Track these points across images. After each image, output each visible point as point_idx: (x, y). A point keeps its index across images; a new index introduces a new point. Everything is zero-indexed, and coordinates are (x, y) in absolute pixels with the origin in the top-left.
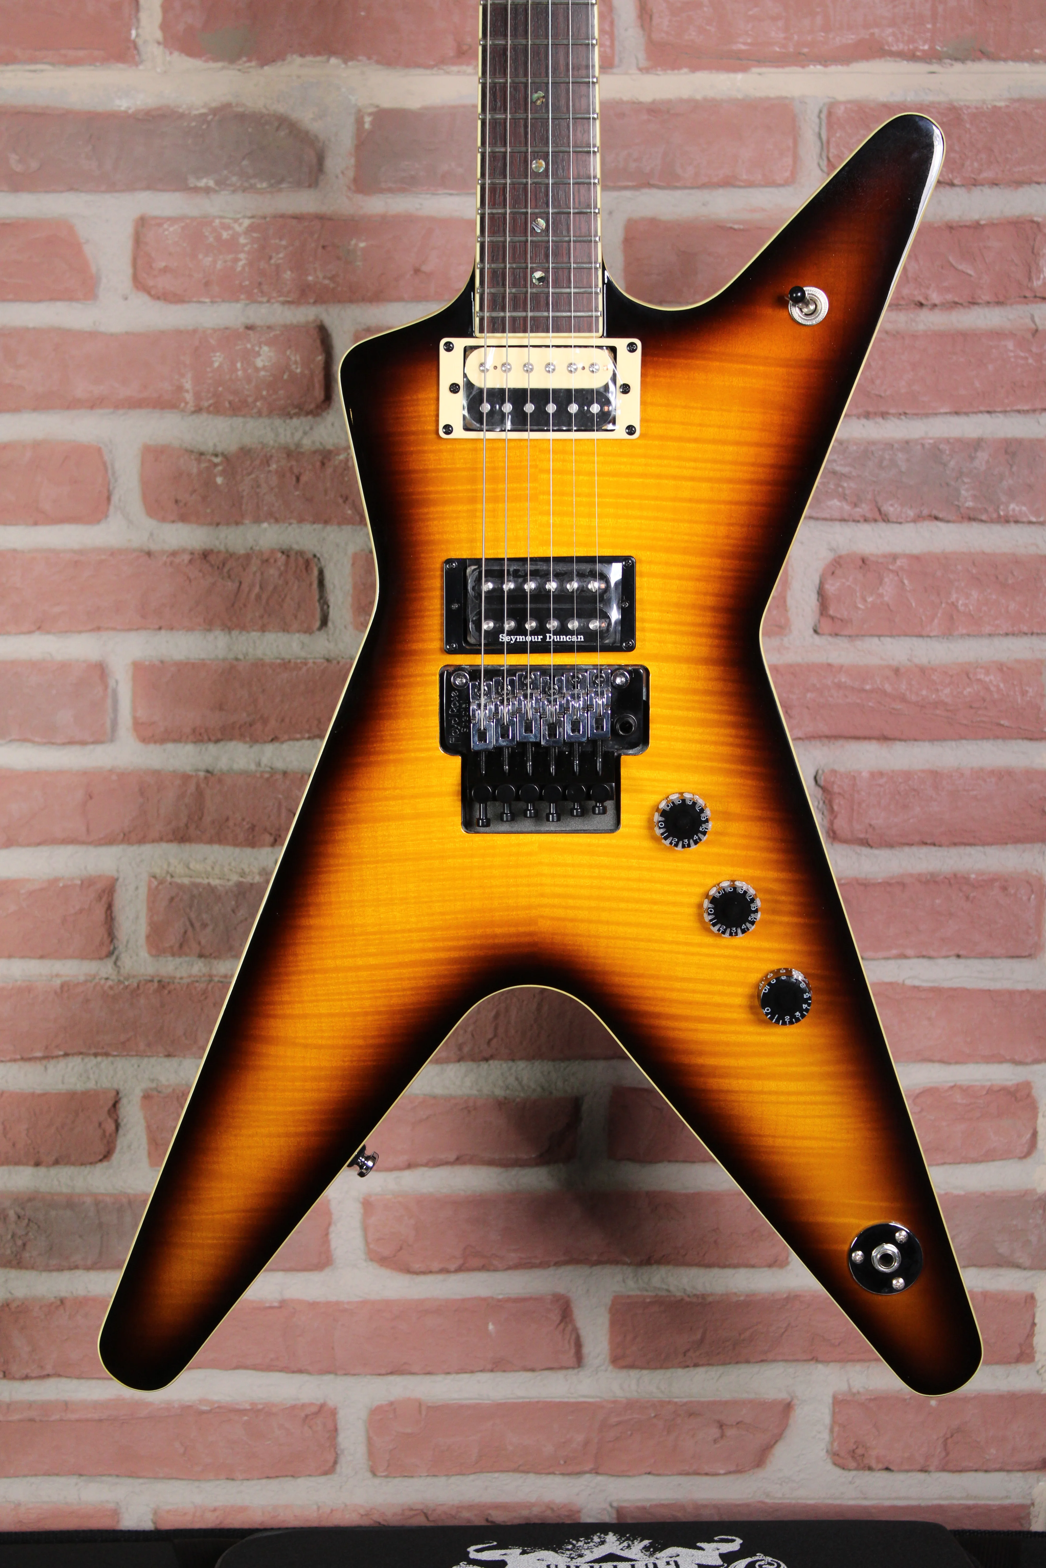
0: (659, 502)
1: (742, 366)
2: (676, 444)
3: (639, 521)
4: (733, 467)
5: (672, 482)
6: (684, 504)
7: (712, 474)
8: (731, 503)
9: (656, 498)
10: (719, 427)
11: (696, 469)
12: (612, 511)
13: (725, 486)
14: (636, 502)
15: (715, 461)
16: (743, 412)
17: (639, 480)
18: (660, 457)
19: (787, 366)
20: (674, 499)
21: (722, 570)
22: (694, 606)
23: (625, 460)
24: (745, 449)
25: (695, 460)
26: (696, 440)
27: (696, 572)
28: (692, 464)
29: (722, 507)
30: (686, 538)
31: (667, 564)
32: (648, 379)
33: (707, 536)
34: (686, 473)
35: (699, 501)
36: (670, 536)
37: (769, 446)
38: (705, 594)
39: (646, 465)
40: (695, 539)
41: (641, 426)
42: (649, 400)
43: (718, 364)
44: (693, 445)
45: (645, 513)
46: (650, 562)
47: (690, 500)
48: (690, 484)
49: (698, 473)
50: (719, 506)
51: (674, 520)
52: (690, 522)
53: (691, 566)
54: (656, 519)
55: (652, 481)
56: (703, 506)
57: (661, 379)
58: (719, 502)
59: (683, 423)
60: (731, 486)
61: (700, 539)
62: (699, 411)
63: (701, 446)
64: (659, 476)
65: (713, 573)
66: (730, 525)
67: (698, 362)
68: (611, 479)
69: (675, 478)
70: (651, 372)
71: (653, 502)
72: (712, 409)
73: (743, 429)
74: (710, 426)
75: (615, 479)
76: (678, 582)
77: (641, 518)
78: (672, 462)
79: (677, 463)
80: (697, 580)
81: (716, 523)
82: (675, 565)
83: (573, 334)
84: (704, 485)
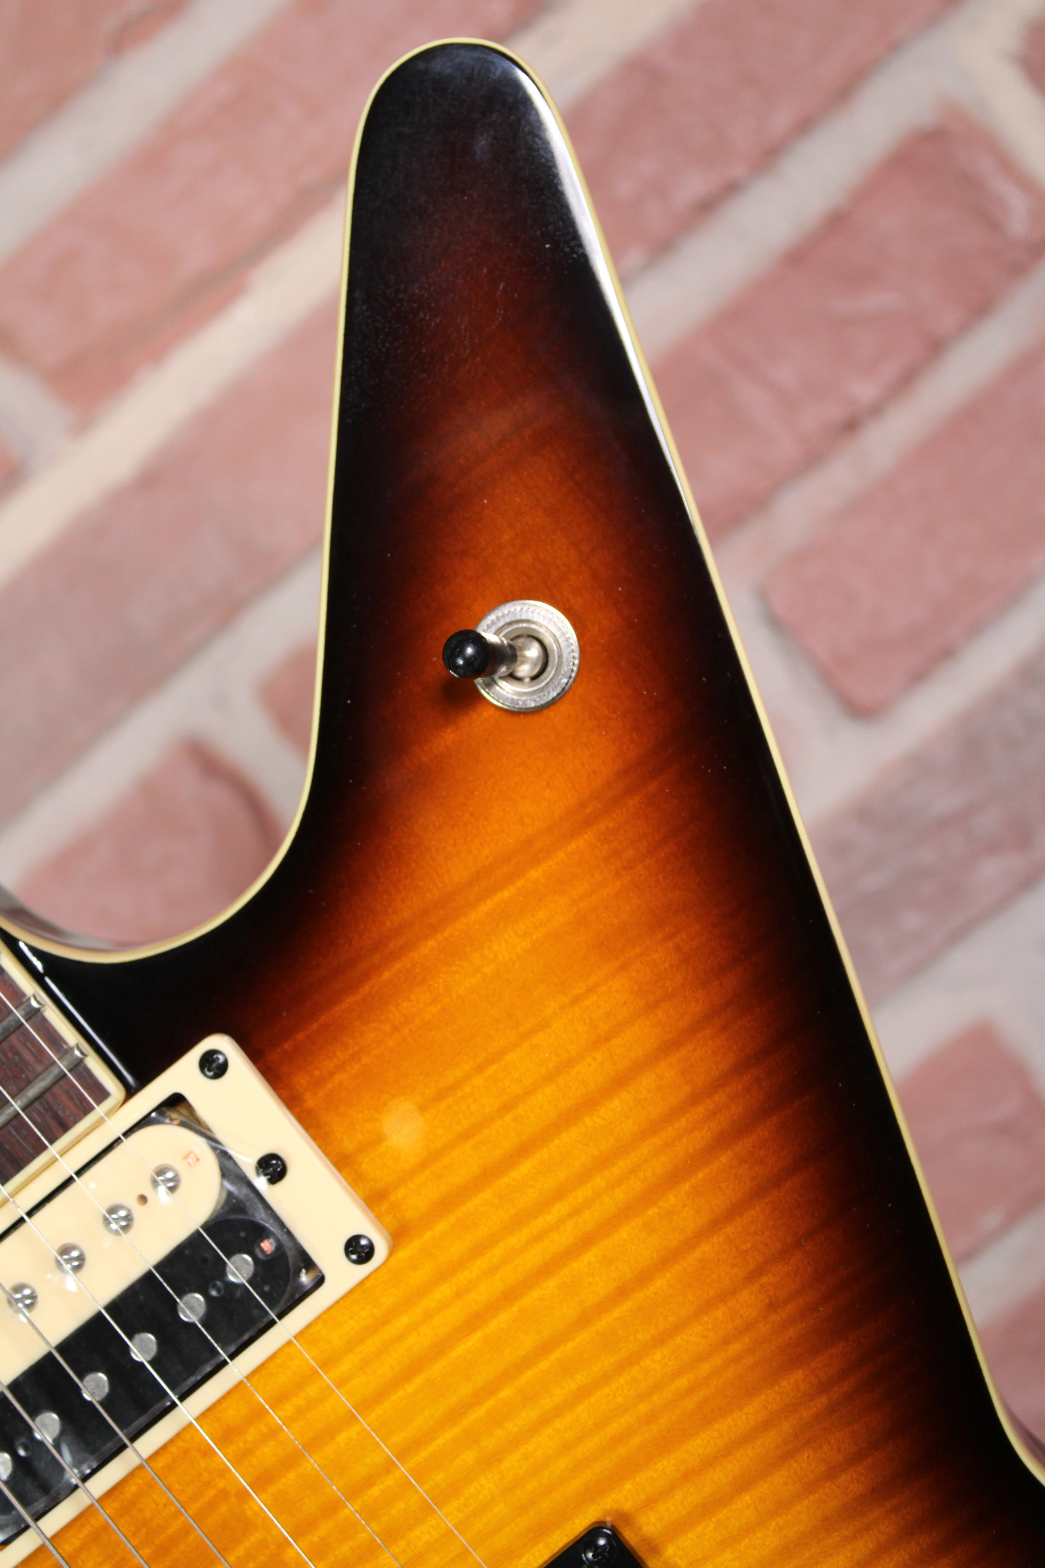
0: (556, 1355)
1: (489, 904)
2: (488, 1194)
3: (549, 1431)
4: (656, 1141)
5: (550, 1286)
6: (617, 1313)
7: (620, 1195)
8: (714, 1225)
9: (543, 1350)
10: (549, 1078)
11: (575, 1212)
12: (469, 1457)
13: (671, 1199)
14: (506, 1393)
15: (603, 1162)
16: (576, 1000)
17: (474, 1340)
18: (478, 1250)
19: (588, 823)
20: (585, 1319)
21: (823, 1388)
22: (828, 1524)
23: (404, 1320)
24: (647, 1082)
25: (559, 1194)
26: (524, 1150)
27: (770, 1440)
28: (561, 1209)
29: (706, 1249)
30: (683, 1382)
31: (688, 1476)
32: (310, 1101)
33: (726, 1341)
34: (563, 1238)
35: (644, 1277)
36: (643, 1408)
37: (695, 1028)
38: (830, 1475)
39: (459, 1295)
40: (705, 1368)
41: (380, 1219)
42: (349, 1145)
43: (432, 943)
44: (525, 1168)
45: (547, 1403)
46: (650, 1503)
47: (622, 1292)
48: (590, 1257)
49: (589, 1218)
50: (697, 1253)
51: (621, 1367)
52: (661, 1340)
53: (747, 1438)
54: (582, 1394)
55: (503, 1318)
56: (661, 1283)
57: (337, 1079)
58: (690, 1244)
59: (464, 1136)
60: (686, 1187)
61: (718, 1360)
62: (478, 1081)
63: (544, 1154)
64: (509, 1296)
65: (806, 1414)
66: (752, 1277)
67: (386, 975)
68: (410, 1388)
69: (545, 1271)
70: (301, 1081)
71: (544, 1365)
72: (502, 1053)
73: (607, 1039)
74: (528, 1093)
75: (419, 1380)
76: (747, 1498)
77: (545, 1420)
78: (513, 1241)
79: (524, 1234)
80: (787, 1456)
81: (723, 1297)
82: (709, 1463)
83: (53, 1150)
84: (624, 1233)
